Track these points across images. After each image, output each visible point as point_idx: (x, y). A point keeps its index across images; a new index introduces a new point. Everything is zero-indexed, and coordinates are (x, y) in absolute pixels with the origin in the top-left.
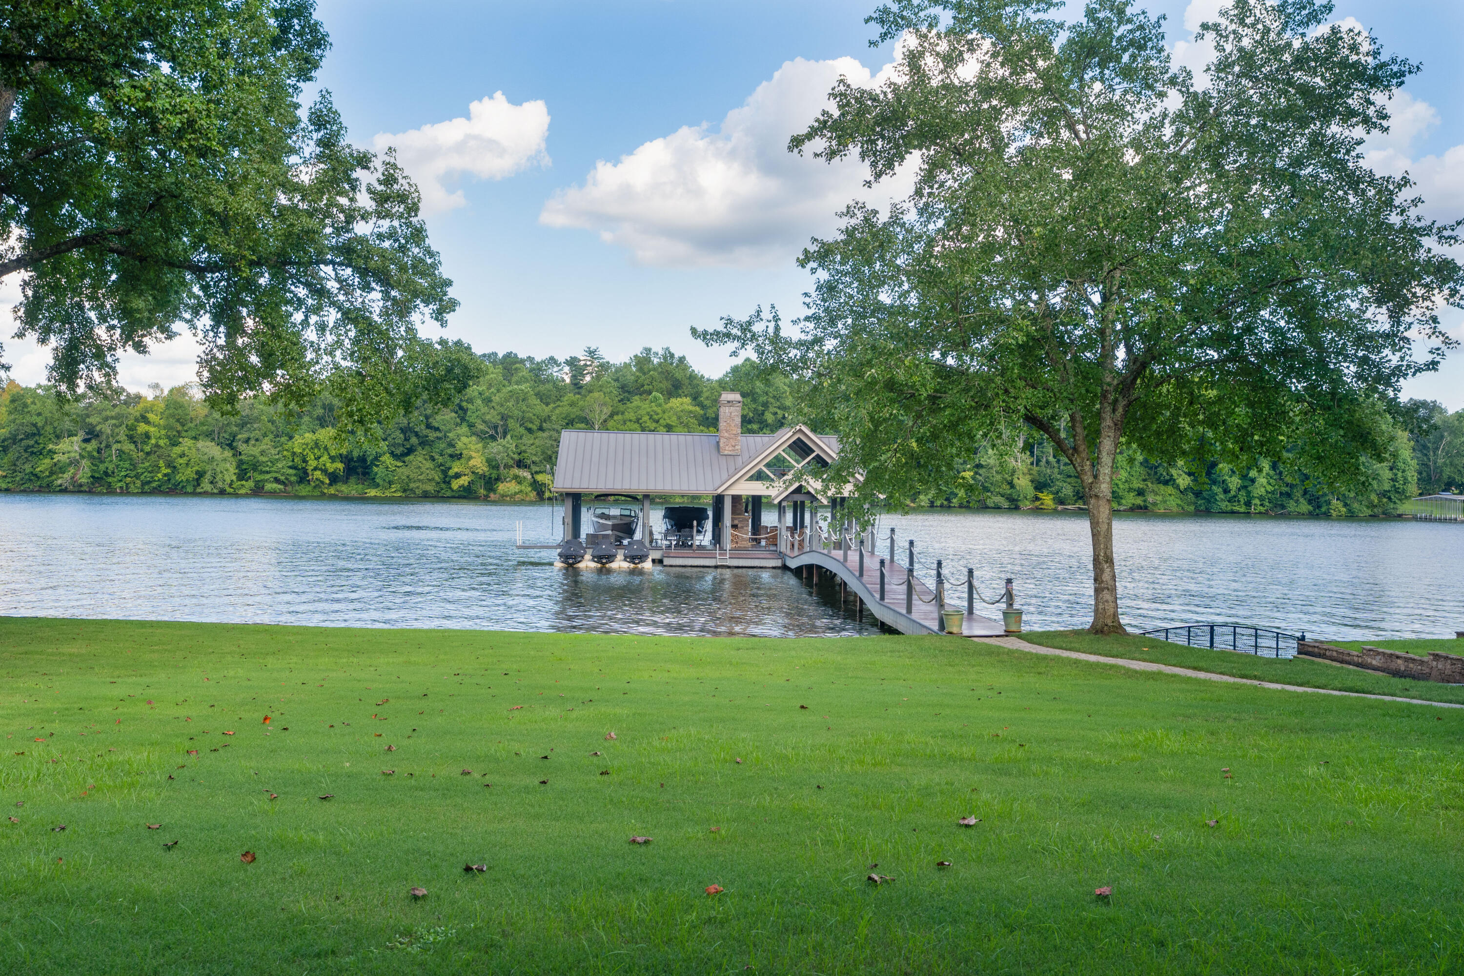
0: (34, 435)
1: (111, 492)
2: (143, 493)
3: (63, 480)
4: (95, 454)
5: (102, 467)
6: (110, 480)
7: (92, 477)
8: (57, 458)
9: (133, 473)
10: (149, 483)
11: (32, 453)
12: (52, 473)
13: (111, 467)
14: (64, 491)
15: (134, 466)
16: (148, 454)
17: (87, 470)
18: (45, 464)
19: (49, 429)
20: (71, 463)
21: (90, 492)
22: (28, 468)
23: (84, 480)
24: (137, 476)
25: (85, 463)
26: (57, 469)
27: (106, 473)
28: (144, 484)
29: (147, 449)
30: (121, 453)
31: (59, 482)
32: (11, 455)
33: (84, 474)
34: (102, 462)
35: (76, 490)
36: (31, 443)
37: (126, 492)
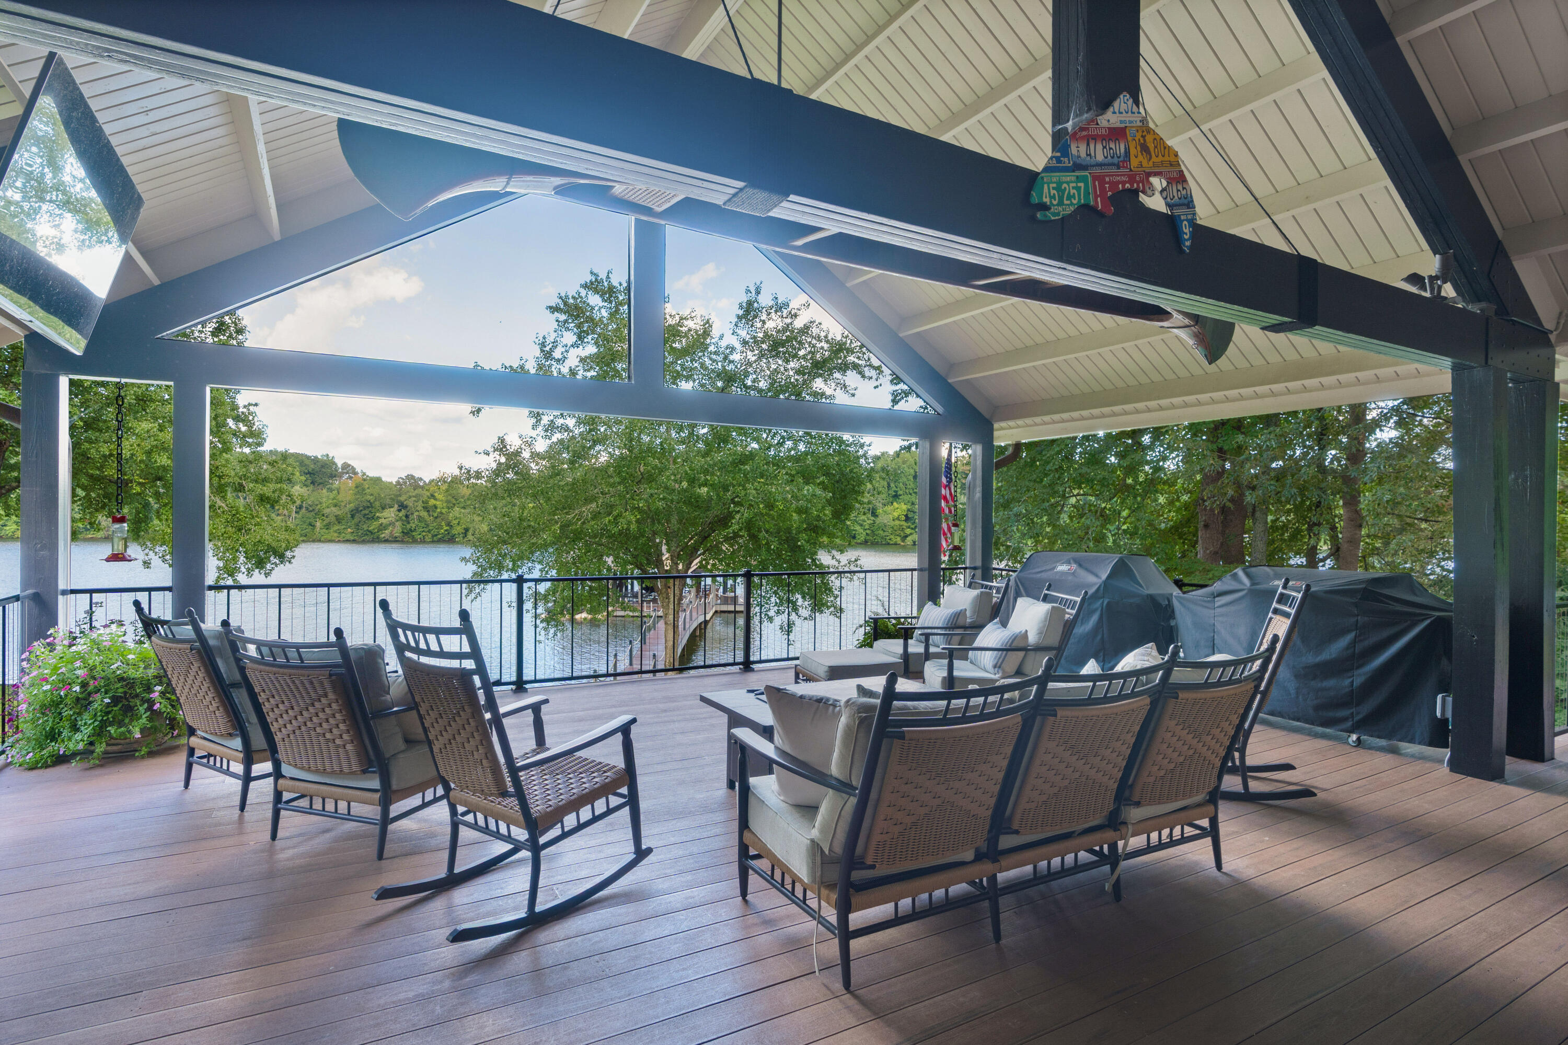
0: (368, 507)
1: (415, 541)
2: (433, 542)
3: (386, 534)
5: (408, 526)
9: (426, 530)
11: (368, 519)
15: (428, 526)
16: (436, 518)
18: (374, 526)
19: (377, 504)
21: (402, 542)
22: (365, 527)
24: (429, 531)
25: (398, 524)
26: (382, 528)
27: (411, 530)
28: (433, 536)
29: (435, 515)
30: (419, 517)
32: (356, 520)
33: (397, 531)
35: (395, 540)
36: (367, 512)
37: (423, 541)
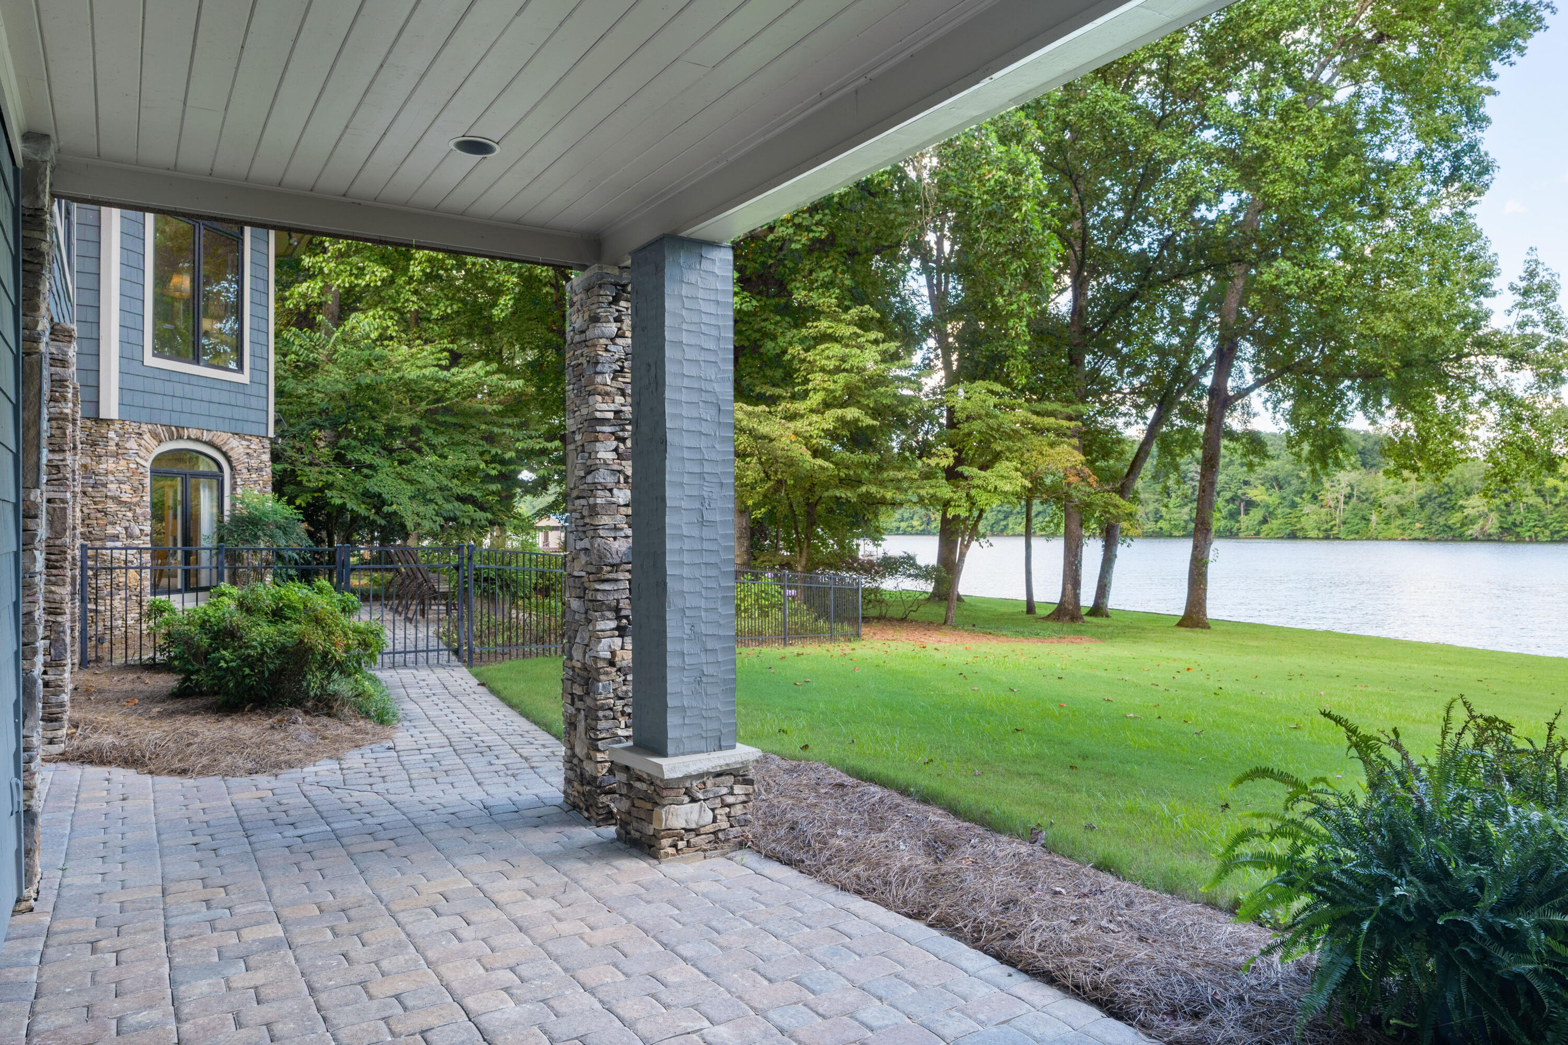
4: (1503, 507)
6: (1518, 530)
7: (1501, 527)
8: (1466, 512)
10: (1558, 532)
12: (1463, 525)
13: (1519, 519)
14: (1475, 540)
17: (1495, 521)
20: (1480, 516)
23: (1492, 531)
31: (1470, 532)
34: (1510, 514)
